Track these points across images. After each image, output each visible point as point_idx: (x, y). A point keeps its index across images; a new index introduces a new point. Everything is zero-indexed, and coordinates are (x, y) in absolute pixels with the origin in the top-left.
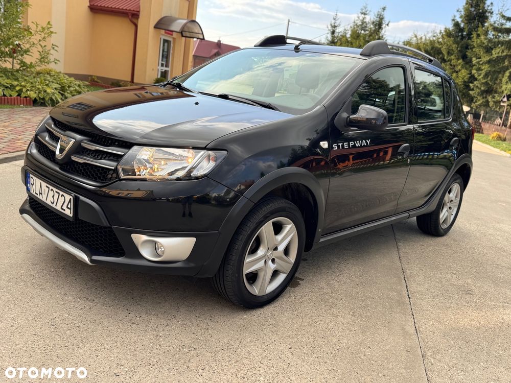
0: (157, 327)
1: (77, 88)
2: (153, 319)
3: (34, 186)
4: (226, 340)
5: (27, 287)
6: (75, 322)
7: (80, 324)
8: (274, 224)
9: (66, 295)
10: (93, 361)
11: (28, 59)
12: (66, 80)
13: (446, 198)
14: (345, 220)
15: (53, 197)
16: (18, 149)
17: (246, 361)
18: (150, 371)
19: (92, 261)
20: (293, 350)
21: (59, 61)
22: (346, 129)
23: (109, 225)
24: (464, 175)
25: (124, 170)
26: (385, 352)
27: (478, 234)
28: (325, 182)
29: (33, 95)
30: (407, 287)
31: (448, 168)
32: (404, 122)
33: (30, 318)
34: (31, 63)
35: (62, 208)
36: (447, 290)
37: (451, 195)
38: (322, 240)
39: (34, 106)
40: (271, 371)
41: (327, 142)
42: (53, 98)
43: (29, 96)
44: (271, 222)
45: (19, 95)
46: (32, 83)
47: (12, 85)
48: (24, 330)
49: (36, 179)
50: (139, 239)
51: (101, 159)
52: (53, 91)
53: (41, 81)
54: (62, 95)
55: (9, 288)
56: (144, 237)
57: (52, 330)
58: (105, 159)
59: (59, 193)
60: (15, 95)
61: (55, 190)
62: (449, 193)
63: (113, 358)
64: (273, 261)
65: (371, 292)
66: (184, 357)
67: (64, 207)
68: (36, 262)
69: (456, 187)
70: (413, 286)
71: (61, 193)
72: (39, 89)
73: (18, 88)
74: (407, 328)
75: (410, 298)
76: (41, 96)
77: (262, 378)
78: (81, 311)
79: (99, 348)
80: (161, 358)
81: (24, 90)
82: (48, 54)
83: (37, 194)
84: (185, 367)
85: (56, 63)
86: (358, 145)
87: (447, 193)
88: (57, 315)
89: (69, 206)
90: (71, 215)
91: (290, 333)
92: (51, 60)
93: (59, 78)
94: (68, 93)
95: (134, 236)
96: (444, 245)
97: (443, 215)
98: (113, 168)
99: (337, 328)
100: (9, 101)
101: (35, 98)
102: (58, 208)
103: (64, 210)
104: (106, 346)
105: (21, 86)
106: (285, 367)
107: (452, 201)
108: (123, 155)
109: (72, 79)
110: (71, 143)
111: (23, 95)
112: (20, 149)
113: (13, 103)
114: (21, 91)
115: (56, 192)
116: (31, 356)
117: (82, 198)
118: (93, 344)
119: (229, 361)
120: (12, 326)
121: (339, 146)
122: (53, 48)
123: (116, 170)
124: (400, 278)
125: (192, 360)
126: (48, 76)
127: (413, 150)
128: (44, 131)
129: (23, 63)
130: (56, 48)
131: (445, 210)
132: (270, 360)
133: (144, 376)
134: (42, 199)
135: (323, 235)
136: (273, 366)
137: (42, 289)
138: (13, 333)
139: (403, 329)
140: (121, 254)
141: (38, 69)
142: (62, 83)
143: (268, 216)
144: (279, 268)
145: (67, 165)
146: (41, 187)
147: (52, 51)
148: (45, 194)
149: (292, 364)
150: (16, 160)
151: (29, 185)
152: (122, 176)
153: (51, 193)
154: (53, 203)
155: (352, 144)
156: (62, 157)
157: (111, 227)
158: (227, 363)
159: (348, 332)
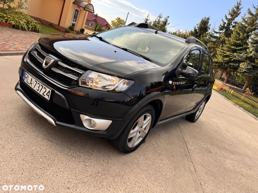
0: (84, 160)
1: (35, 24)
2: (82, 156)
3: (27, 79)
5: (17, 130)
7: (46, 155)
9: (37, 136)
10: (55, 178)
11: (12, 5)
12: (30, 19)
15: (39, 87)
17: (128, 183)
18: (84, 186)
20: (148, 178)
21: (27, 8)
22: (179, 76)
23: (69, 108)
25: (82, 82)
26: (186, 181)
29: (13, 23)
33: (20, 149)
34: (14, 7)
35: (43, 94)
39: (13, 28)
40: (141, 190)
42: (23, 26)
43: (11, 23)
44: (144, 115)
45: (6, 22)
46: (13, 17)
47: (3, 16)
48: (17, 157)
49: (29, 75)
50: (84, 117)
52: (23, 23)
53: (18, 17)
54: (27, 26)
55: (7, 129)
56: (87, 117)
57: (32, 158)
58: (70, 73)
60: (4, 21)
61: (40, 84)
63: (65, 178)
66: (100, 179)
67: (45, 94)
68: (20, 115)
72: (16, 21)
73: (6, 18)
75: (189, 153)
76: (17, 24)
78: (46, 147)
80: (89, 179)
81: (9, 20)
82: (23, 4)
83: (29, 83)
84: (101, 185)
85: (26, 9)
88: (34, 148)
89: (48, 94)
90: (49, 99)
93: (27, 17)
94: (30, 25)
95: (81, 116)
98: (76, 79)
100: (1, 24)
101: (14, 25)
102: (41, 93)
103: (45, 96)
104: (61, 169)
105: (8, 17)
108: (82, 74)
109: (33, 19)
110: (52, 61)
111: (8, 22)
113: (3, 25)
114: (7, 20)
115: (41, 85)
116: (22, 174)
117: (56, 92)
118: (54, 168)
119: (121, 183)
120: (10, 153)
122: (26, 2)
123: (77, 81)
124: (183, 142)
125: (104, 181)
126: (21, 15)
128: (34, 50)
129: (9, 7)
132: (139, 183)
133: (82, 190)
134: (31, 86)
136: (141, 187)
137: (25, 132)
138: (11, 158)
139: (190, 169)
140: (73, 123)
141: (17, 10)
142: (28, 20)
145: (49, 72)
147: (25, 3)
148: (33, 84)
151: (23, 77)
152: (80, 85)
153: (38, 85)
154: (38, 90)
156: (47, 67)
157: (70, 110)
158: (120, 184)
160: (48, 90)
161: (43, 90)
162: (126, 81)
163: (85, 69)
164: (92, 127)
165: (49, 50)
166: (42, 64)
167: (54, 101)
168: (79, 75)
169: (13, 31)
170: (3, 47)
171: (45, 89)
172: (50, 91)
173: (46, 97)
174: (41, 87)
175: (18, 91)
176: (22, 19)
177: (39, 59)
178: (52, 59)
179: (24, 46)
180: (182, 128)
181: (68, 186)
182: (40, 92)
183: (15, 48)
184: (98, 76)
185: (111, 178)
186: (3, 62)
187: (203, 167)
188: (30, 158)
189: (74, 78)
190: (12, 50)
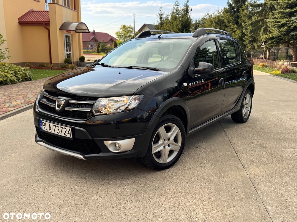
1: (24, 71)
2: (119, 182)
3: (45, 126)
4: (157, 185)
6: (82, 189)
8: (165, 127)
9: (71, 178)
10: (99, 203)
13: (244, 103)
14: (199, 120)
15: (59, 130)
16: (6, 111)
17: (169, 192)
19: (85, 157)
21: (10, 57)
22: (194, 75)
23: (92, 139)
24: (251, 89)
27: (263, 119)
28: (188, 102)
30: (234, 149)
31: (243, 87)
32: (219, 67)
35: (65, 134)
36: (254, 147)
37: (246, 101)
38: (190, 132)
40: (182, 194)
41: (186, 83)
42: (12, 79)
50: (108, 143)
51: (81, 107)
52: (11, 75)
53: (3, 70)
54: (16, 76)
55: (41, 179)
56: (110, 142)
57: (73, 194)
58: (83, 107)
59: (62, 127)
61: (59, 126)
62: (245, 100)
64: (169, 146)
65: (218, 154)
66: (140, 195)
68: (48, 166)
69: (248, 96)
70: (237, 148)
71: (63, 127)
72: (2, 75)
74: (239, 167)
76: (5, 79)
77: (179, 198)
78: (82, 184)
79: (99, 198)
82: (4, 54)
83: (48, 130)
84: (142, 199)
85: (9, 58)
86: (200, 82)
87: (244, 100)
88: (72, 187)
89: (69, 133)
90: (71, 137)
91: (185, 177)
92: (6, 57)
93: (12, 67)
94: (19, 75)
95: (105, 142)
96: (247, 127)
97: (244, 111)
98: (90, 111)
99: (206, 172)
101: (2, 81)
102: (63, 134)
103: (66, 135)
106: (188, 192)
107: (247, 104)
109: (19, 67)
110: (63, 102)
112: (7, 111)
115: (60, 127)
118: (95, 197)
120: (52, 196)
121: (192, 84)
122: (6, 50)
123: (91, 112)
124: (230, 145)
125: (144, 196)
126: (5, 67)
127: (225, 80)
130: (7, 50)
131: (244, 108)
132: (180, 190)
134: (51, 132)
135: (191, 129)
137: (58, 177)
138: (55, 198)
142: (15, 70)
143: (161, 124)
144: (173, 149)
145: (63, 113)
146: (50, 126)
147: (6, 52)
148: (53, 129)
149: (191, 190)
150: (8, 117)
151: (41, 126)
152: (95, 114)
153: (57, 128)
154: (59, 133)
155: (197, 82)
157: (93, 140)
159: (212, 173)
160: (68, 129)
161: (64, 130)
162: (136, 96)
163: (95, 98)
164: (118, 150)
165: (57, 93)
166: (55, 108)
167: (76, 137)
168: (91, 106)
169: (2, 89)
170: (2, 109)
171: (65, 129)
172: (70, 129)
173: (68, 136)
174: (61, 129)
175: (39, 143)
176: (8, 71)
177: (51, 105)
178: (63, 100)
179: (22, 101)
180: (228, 132)
181: (111, 206)
182: (61, 134)
183: (14, 107)
184: (109, 100)
185: (151, 192)
186: (9, 124)
187: (254, 162)
188: (70, 195)
189: (88, 110)
190: (12, 110)
